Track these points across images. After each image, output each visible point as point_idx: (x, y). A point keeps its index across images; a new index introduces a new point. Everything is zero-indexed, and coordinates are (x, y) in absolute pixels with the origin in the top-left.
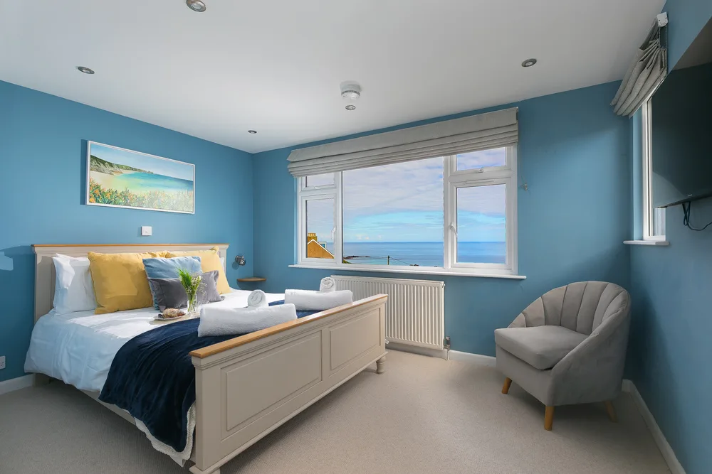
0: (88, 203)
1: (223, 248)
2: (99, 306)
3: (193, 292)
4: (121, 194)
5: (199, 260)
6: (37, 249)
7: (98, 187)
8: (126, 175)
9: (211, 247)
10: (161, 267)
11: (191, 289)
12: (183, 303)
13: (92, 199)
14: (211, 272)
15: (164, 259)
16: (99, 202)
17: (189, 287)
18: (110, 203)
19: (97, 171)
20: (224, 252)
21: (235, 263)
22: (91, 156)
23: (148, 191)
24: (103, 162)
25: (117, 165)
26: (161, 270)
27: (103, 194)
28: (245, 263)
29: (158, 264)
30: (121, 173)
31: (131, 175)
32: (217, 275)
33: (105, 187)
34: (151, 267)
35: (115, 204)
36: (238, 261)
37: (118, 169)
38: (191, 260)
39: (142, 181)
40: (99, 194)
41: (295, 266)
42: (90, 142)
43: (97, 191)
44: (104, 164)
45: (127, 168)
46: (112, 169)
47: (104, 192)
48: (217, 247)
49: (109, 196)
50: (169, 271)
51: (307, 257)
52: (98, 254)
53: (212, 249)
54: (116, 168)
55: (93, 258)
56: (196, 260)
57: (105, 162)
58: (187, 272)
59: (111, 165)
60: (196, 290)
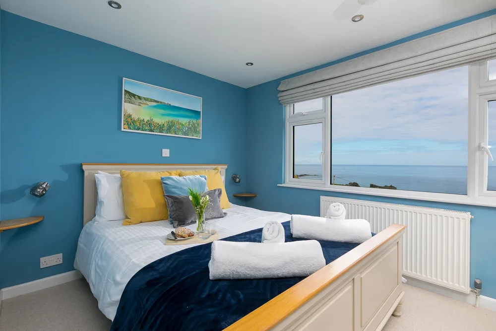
0: (123, 130)
1: (223, 168)
2: (127, 217)
3: (202, 212)
4: (147, 122)
5: (205, 179)
6: (84, 167)
7: (130, 116)
8: (151, 106)
9: (214, 167)
10: (176, 185)
11: (200, 208)
12: (193, 219)
13: (126, 126)
14: (215, 190)
15: (178, 177)
16: (130, 129)
17: (199, 207)
18: (138, 129)
19: (130, 102)
20: (224, 172)
21: (233, 180)
22: (125, 90)
23: (167, 120)
24: (134, 95)
25: (144, 98)
26: (175, 187)
27: (134, 122)
28: (239, 181)
29: (173, 182)
30: (147, 104)
31: (154, 107)
32: (220, 193)
33: (135, 116)
34: (168, 184)
35: (142, 130)
36: (234, 178)
37: (145, 102)
38: (199, 179)
39: (162, 111)
40: (131, 122)
41: (283, 185)
42: (124, 78)
43: (129, 120)
44: (134, 97)
45: (152, 101)
46: (140, 101)
47: (134, 121)
48: (220, 167)
49: (138, 124)
50: (181, 188)
51: (293, 177)
52: (128, 172)
53: (215, 169)
54: (143, 101)
55: (124, 175)
56: (203, 179)
57: (135, 95)
58: (196, 191)
59: (140, 98)
60: (204, 210)
